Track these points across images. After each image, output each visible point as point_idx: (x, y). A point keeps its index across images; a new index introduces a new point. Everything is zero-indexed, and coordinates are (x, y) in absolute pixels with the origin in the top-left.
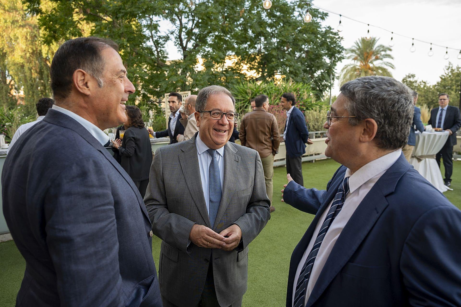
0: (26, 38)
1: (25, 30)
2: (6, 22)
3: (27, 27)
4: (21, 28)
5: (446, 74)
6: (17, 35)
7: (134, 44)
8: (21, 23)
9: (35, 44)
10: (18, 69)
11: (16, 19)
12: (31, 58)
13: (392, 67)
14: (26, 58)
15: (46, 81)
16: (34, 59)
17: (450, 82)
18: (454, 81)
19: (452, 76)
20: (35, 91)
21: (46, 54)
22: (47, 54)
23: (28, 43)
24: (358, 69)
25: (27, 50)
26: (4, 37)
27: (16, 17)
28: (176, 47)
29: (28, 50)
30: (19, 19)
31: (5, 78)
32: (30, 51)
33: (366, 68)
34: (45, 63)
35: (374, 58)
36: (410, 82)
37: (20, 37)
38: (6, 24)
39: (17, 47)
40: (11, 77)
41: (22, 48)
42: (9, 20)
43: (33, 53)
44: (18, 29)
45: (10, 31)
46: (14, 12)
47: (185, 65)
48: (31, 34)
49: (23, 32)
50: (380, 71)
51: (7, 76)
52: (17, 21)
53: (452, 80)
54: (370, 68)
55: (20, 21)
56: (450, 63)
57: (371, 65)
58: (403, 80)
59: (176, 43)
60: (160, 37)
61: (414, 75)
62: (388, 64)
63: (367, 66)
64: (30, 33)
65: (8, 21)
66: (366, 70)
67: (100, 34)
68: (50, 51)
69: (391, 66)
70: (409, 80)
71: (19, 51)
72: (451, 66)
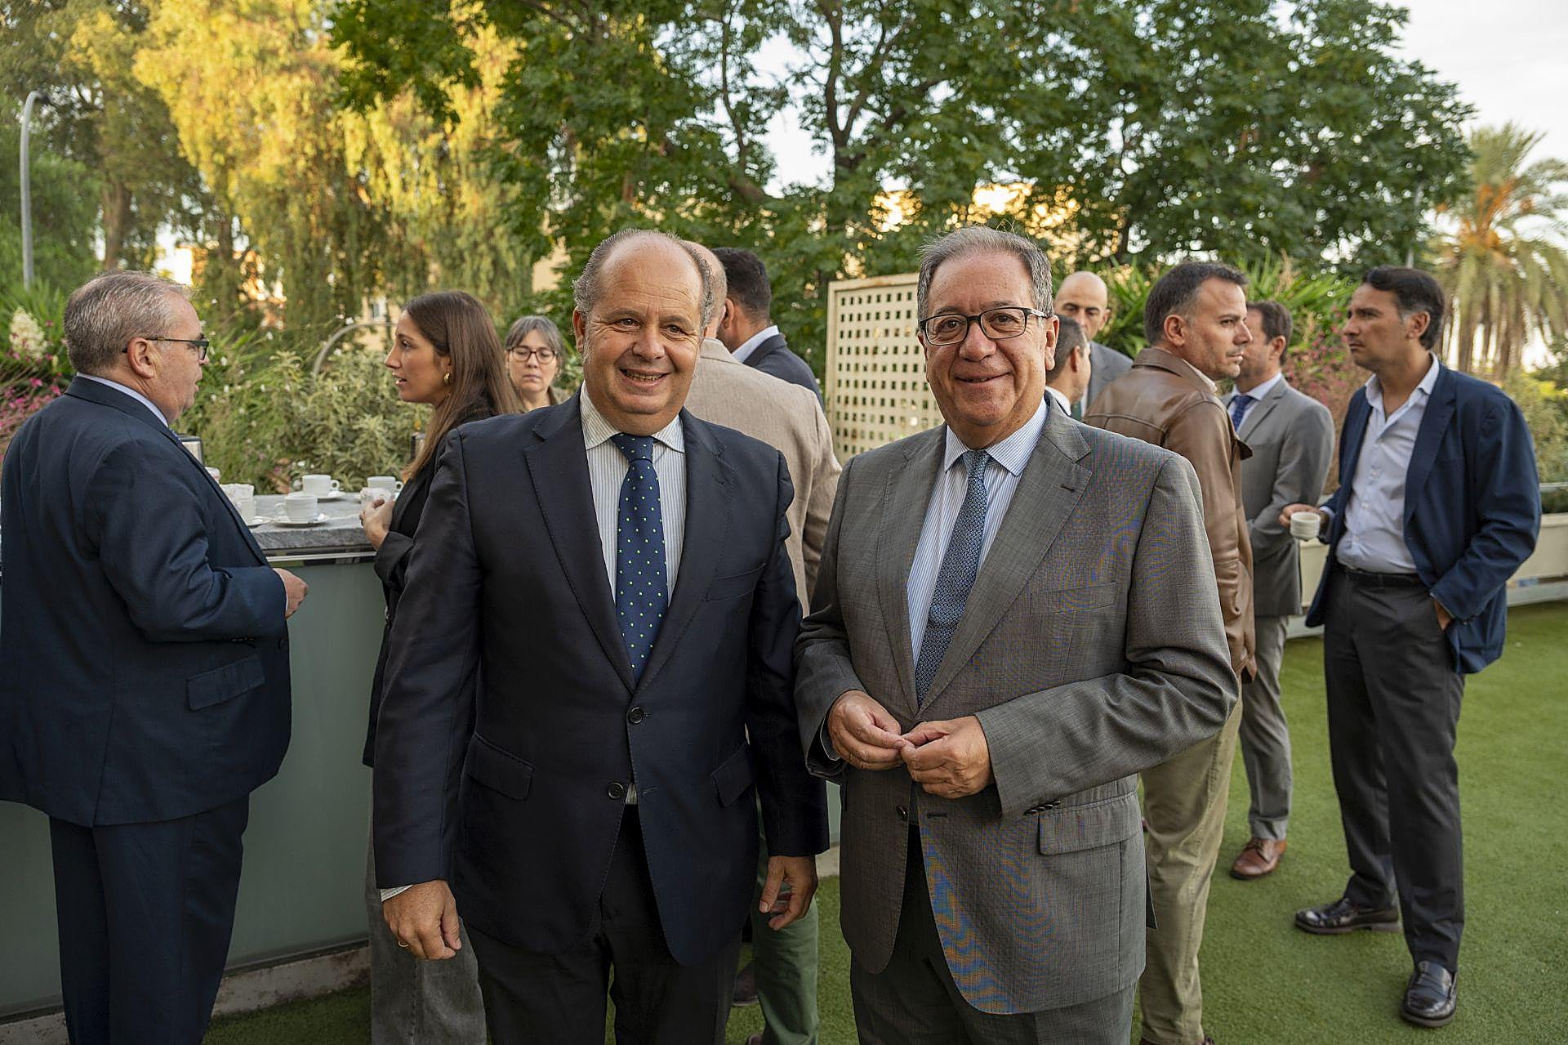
0: (300, 110)
1: (297, 80)
2: (238, 53)
3: (304, 72)
4: (286, 75)
6: (271, 98)
7: (668, 107)
8: (285, 58)
9: (326, 130)
10: (268, 209)
11: (270, 44)
12: (310, 175)
14: (294, 176)
15: (353, 254)
16: (317, 179)
20: (318, 286)
21: (356, 163)
22: (362, 163)
23: (304, 125)
24: (1451, 246)
25: (298, 150)
26: (232, 104)
27: (269, 37)
28: (809, 134)
29: (303, 148)
30: (279, 43)
31: (230, 240)
32: (309, 150)
33: (1485, 245)
34: (352, 196)
35: (1515, 207)
37: (279, 105)
38: (238, 60)
39: (267, 137)
40: (246, 238)
41: (284, 142)
42: (250, 47)
43: (317, 159)
44: (275, 80)
45: (251, 83)
46: (267, 23)
47: (853, 194)
48: (316, 95)
49: (290, 87)
50: (1537, 258)
51: (234, 234)
52: (274, 53)
54: (1497, 246)
55: (282, 52)
57: (1503, 234)
59: (805, 119)
60: (754, 92)
63: (1484, 236)
64: (312, 92)
65: (245, 49)
66: (1482, 251)
67: (544, 64)
68: (371, 156)
71: (275, 151)
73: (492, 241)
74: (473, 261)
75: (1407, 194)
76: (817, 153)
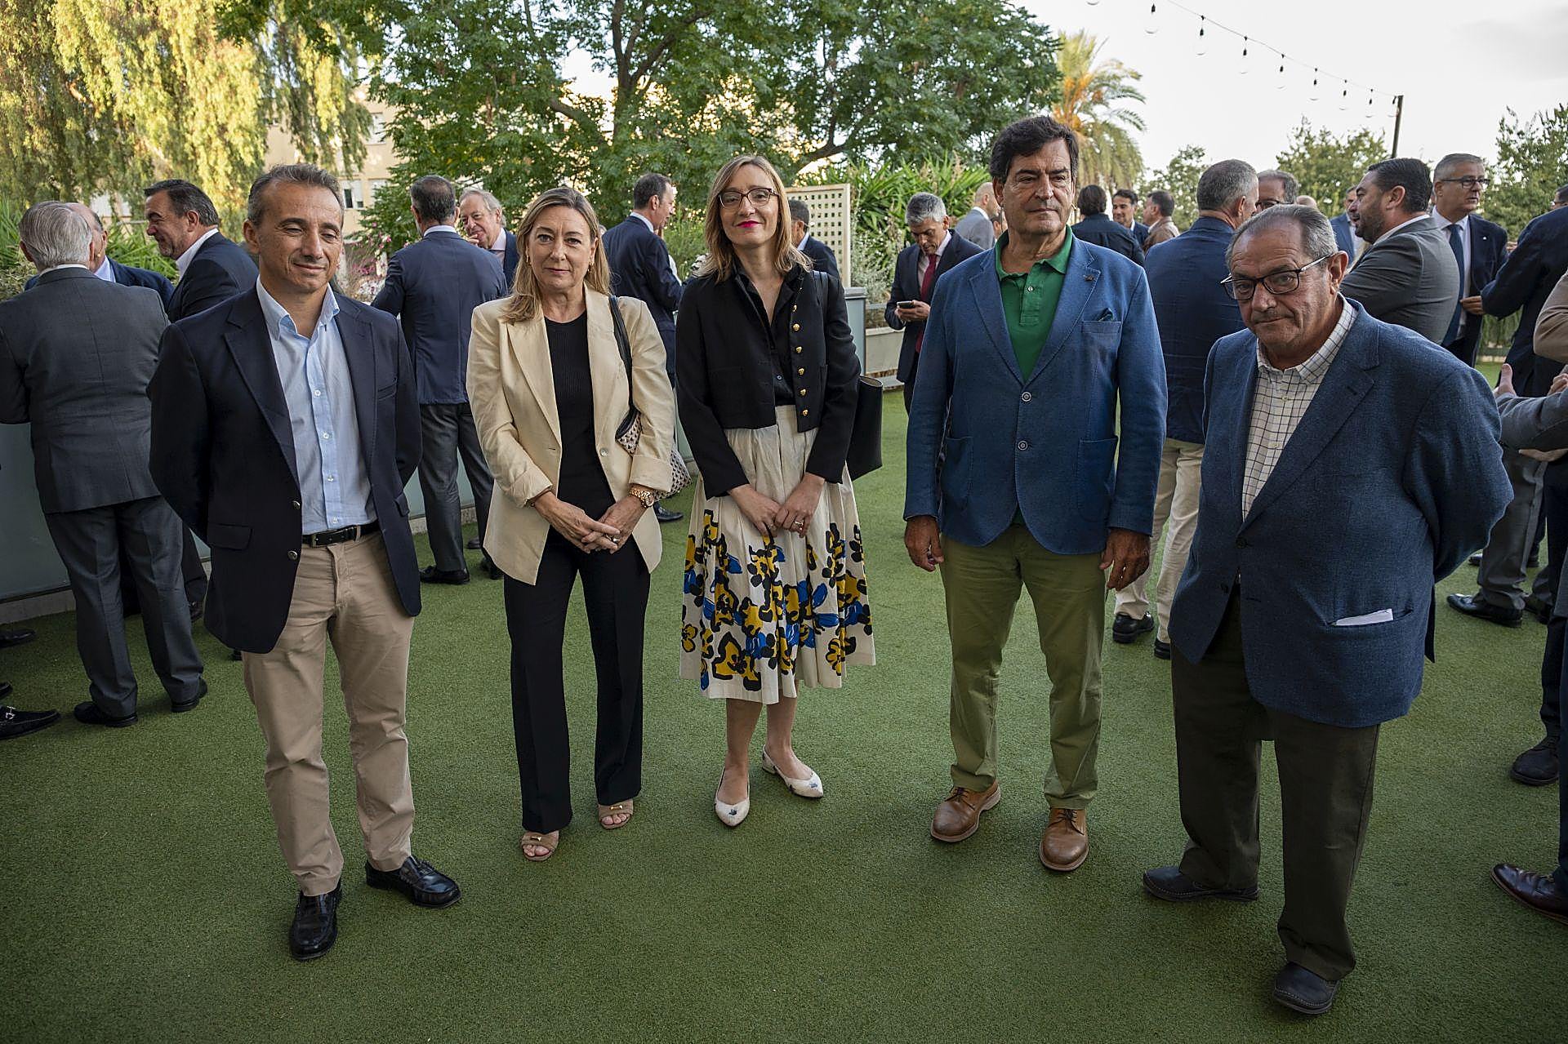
5: (1292, 149)
12: (22, 72)
13: (1138, 127)
15: (75, 152)
17: (1304, 171)
18: (1314, 168)
19: (1307, 156)
20: (39, 184)
21: (70, 60)
22: (76, 59)
23: (12, 21)
25: (6, 46)
29: (10, 45)
32: (18, 47)
35: (1090, 98)
36: (1190, 168)
43: (27, 56)
50: (1107, 137)
53: (1308, 166)
56: (1304, 120)
57: (1084, 118)
58: (1172, 165)
61: (1201, 150)
62: (1127, 116)
68: (87, 52)
69: (1134, 123)
70: (1186, 163)
72: (1306, 127)
73: (227, 137)
74: (208, 155)
75: (1020, 101)
76: (597, 69)
